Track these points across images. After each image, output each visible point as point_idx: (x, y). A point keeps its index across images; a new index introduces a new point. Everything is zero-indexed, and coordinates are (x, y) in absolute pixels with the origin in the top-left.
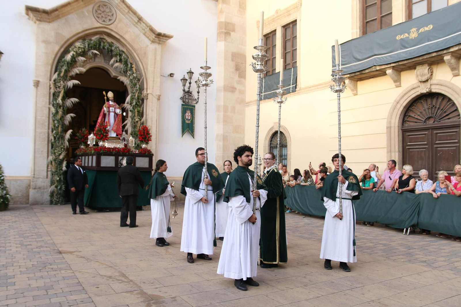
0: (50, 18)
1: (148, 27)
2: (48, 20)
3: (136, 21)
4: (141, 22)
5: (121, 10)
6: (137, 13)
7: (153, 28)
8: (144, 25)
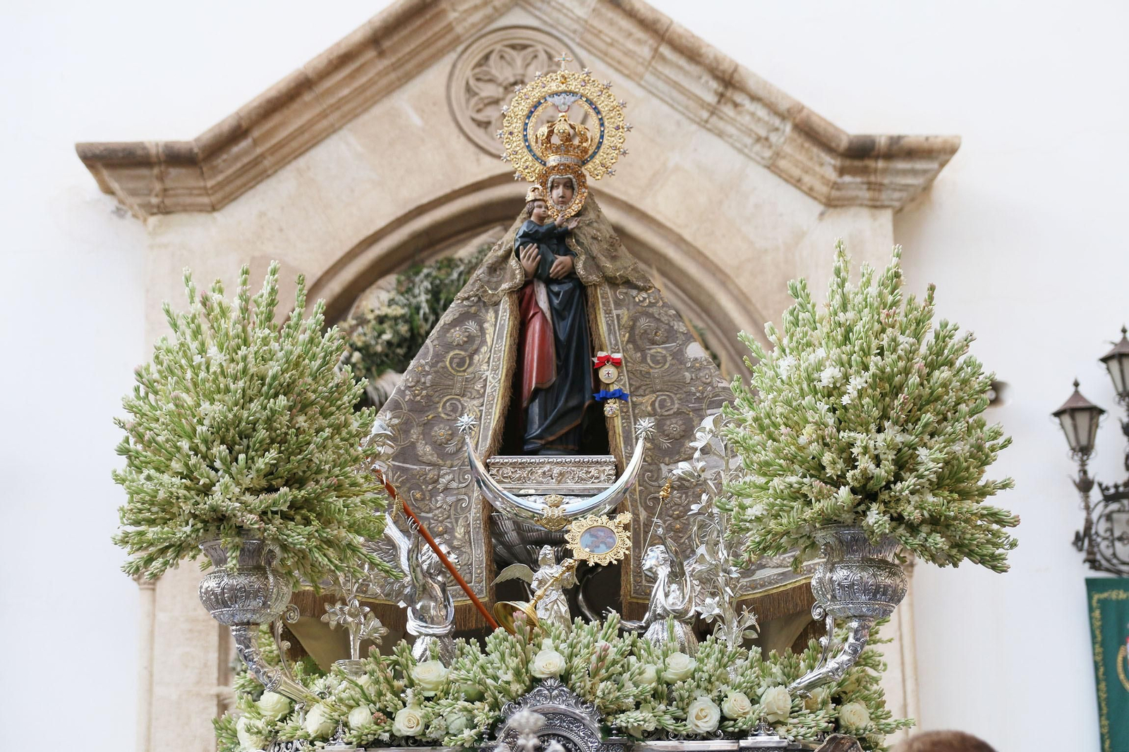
0: (210, 183)
1: (783, 117)
2: (205, 200)
3: (711, 99)
4: (739, 98)
5: (612, 51)
6: (703, 50)
7: (814, 119)
8: (762, 113)
